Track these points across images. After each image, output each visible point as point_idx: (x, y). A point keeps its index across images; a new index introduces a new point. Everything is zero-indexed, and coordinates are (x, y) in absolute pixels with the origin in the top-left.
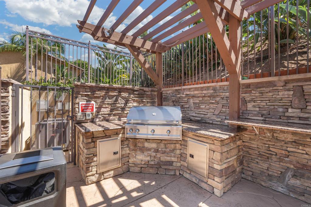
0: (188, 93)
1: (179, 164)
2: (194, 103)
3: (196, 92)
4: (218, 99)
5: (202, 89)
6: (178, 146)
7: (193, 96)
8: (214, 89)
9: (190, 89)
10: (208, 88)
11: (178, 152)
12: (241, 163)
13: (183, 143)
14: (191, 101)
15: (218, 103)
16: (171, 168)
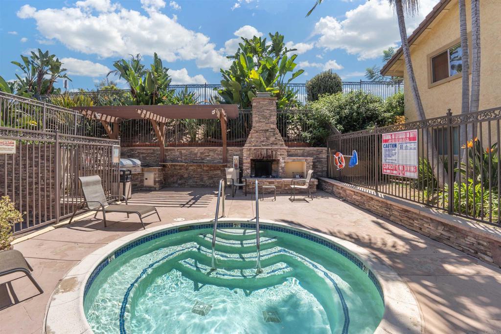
0: (139, 151)
1: (140, 185)
2: (143, 157)
3: (144, 151)
4: (155, 155)
5: (147, 149)
6: (139, 176)
7: (143, 153)
8: (154, 150)
9: (140, 149)
10: (150, 149)
11: (139, 179)
12: (165, 180)
13: (142, 175)
14: (141, 156)
15: (155, 156)
16: (136, 187)
